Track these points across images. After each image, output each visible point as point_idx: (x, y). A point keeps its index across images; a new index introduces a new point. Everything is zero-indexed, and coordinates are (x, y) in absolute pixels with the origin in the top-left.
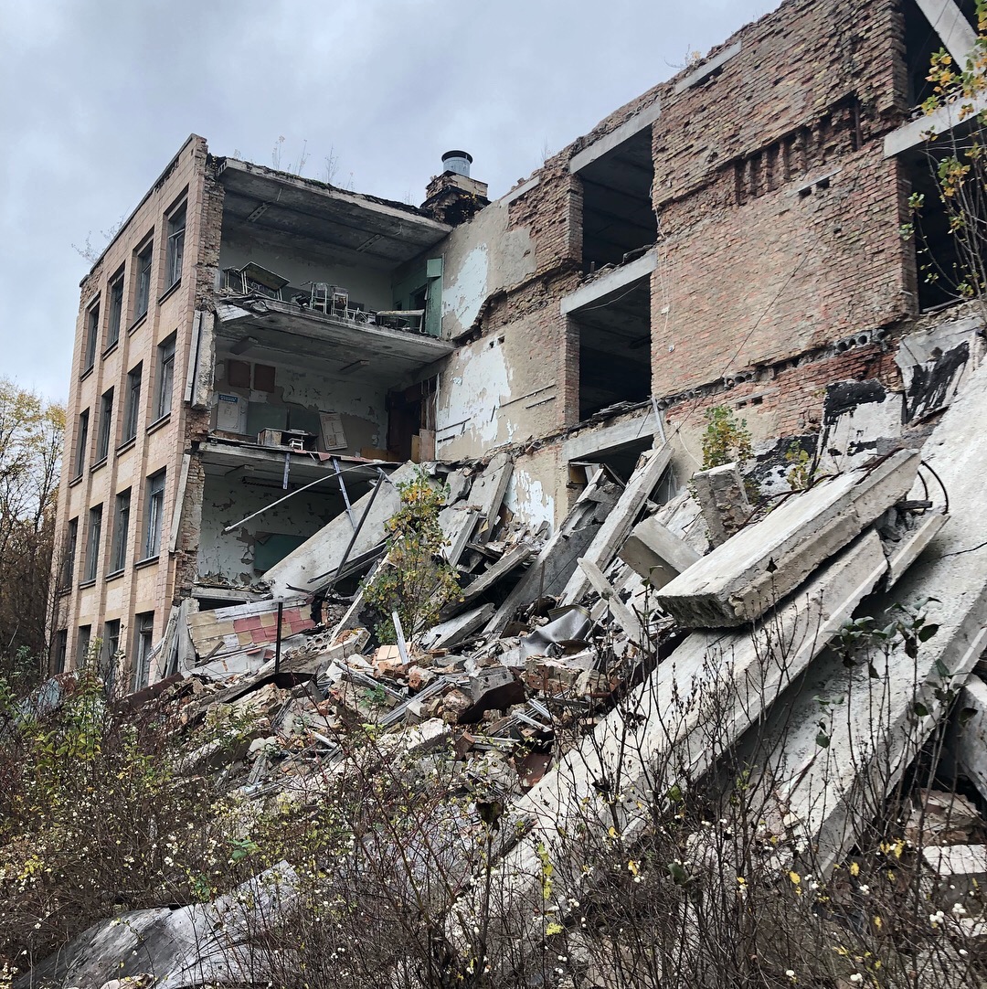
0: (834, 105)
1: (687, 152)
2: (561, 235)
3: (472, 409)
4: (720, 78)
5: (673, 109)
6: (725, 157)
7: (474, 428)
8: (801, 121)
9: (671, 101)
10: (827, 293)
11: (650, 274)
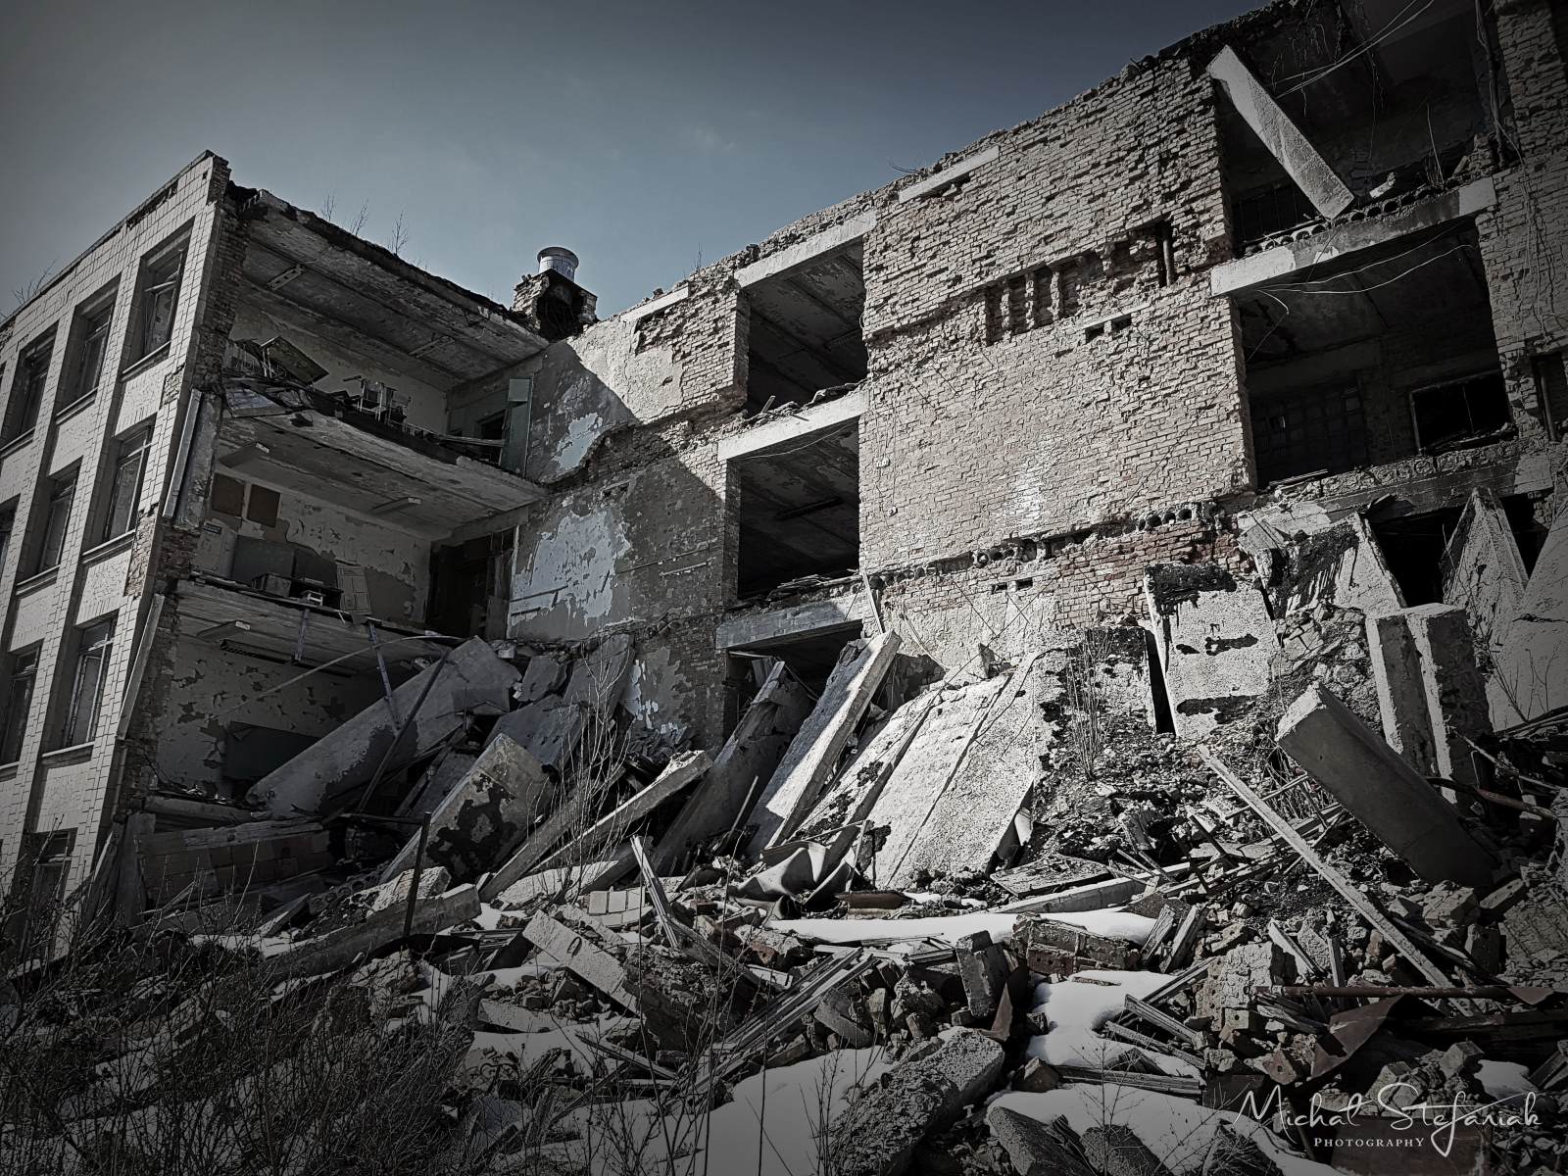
0: (1136, 230)
1: (917, 273)
2: (722, 362)
3: (569, 575)
4: (966, 187)
5: (894, 221)
6: (971, 282)
7: (573, 601)
8: (1086, 245)
9: (893, 208)
10: (1130, 454)
11: (858, 418)
